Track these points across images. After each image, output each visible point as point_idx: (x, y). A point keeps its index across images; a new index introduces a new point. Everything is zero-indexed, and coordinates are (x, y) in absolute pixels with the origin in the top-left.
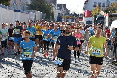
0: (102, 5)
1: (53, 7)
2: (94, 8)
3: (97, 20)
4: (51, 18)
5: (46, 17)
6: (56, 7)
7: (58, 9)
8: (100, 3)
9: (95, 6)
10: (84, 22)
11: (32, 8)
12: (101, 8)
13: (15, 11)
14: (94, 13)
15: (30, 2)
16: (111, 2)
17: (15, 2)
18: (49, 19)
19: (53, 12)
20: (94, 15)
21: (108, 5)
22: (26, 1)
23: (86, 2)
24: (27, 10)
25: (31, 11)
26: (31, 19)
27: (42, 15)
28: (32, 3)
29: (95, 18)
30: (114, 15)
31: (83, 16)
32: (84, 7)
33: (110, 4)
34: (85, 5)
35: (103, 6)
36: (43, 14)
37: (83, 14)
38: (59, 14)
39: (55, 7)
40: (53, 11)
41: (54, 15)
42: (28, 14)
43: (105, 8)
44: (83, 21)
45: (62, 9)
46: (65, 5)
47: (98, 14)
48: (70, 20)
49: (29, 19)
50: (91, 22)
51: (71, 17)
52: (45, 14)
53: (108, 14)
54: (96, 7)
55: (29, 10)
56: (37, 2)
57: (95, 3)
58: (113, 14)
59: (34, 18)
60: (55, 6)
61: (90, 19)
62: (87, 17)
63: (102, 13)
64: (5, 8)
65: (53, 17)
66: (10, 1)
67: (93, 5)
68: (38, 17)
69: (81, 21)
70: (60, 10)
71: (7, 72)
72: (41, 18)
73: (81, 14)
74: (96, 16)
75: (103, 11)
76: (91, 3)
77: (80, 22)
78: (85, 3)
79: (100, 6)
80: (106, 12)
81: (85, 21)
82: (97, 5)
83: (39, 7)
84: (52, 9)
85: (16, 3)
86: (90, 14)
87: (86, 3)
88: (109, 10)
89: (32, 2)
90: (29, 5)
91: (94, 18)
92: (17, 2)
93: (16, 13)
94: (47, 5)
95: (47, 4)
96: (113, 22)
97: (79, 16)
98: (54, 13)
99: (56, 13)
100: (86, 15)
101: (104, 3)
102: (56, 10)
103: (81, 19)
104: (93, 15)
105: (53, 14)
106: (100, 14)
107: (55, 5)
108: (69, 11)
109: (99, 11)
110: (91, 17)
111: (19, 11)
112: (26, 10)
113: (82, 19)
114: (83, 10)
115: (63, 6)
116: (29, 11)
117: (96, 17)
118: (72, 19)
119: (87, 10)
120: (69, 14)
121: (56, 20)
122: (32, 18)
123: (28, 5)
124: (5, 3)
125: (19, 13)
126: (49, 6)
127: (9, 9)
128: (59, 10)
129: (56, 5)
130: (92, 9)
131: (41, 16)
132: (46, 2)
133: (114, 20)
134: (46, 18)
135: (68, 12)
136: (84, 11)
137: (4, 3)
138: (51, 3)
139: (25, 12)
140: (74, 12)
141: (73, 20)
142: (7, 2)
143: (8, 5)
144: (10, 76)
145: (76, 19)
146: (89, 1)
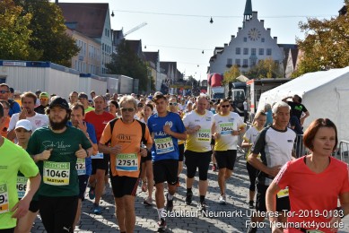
0: (242, 64)
1: (150, 66)
2: (228, 70)
4: (149, 89)
5: (139, 87)
6: (158, 69)
7: (161, 72)
8: (238, 61)
9: (229, 66)
10: (210, 95)
11: (113, 69)
12: (241, 69)
13: (82, 75)
14: (228, 78)
15: (109, 60)
16: (259, 57)
17: (81, 60)
18: (145, 90)
19: (152, 78)
20: (228, 81)
21: (254, 64)
23: (212, 58)
24: (104, 75)
27: (131, 82)
28: (114, 61)
29: (230, 89)
30: (265, 83)
31: (208, 84)
32: (209, 68)
33: (257, 61)
34: (211, 65)
35: (245, 66)
36: (133, 80)
37: (208, 80)
38: (163, 81)
39: (156, 69)
40: (152, 76)
41: (155, 83)
42: (105, 80)
43: (249, 68)
44: (208, 93)
45: (169, 72)
46: (174, 64)
47: (236, 81)
50: (222, 95)
51: (186, 87)
52: (137, 81)
53: (253, 80)
54: (232, 68)
55: (107, 73)
56: (123, 59)
57: (230, 60)
58: (262, 79)
59: (116, 88)
60: (156, 66)
61: (220, 90)
62: (214, 86)
63: (243, 78)
64: (63, 70)
65: (153, 87)
66: (72, 58)
67: (226, 63)
68: (125, 86)
69: (205, 93)
70: (166, 73)
72: (131, 87)
73: (204, 81)
75: (245, 75)
76: (223, 60)
77: (202, 95)
79: (239, 66)
80: (250, 77)
81: (212, 93)
82: (234, 63)
83: (125, 67)
84: (150, 71)
85: (83, 62)
86: (220, 80)
87: (212, 60)
88: (256, 73)
89: (114, 59)
90: (107, 65)
91: (227, 87)
92: (85, 58)
93: (84, 79)
94: (142, 65)
95: (140, 62)
96: (263, 96)
97: (201, 85)
98: (155, 79)
99: (158, 80)
100: (213, 83)
101: (245, 61)
102: (158, 74)
103: (205, 89)
104: (225, 81)
105: (153, 81)
106: (239, 81)
107: (156, 64)
108: (182, 75)
109: (238, 75)
110: (222, 86)
111: (89, 75)
112: (102, 75)
114: (207, 73)
115: (170, 67)
117: (231, 86)
118: (187, 90)
119: (215, 74)
122: (114, 89)
124: (63, 61)
125: (89, 79)
126: (145, 66)
127: (71, 72)
128: (163, 73)
129: (158, 64)
130: (225, 71)
131: (129, 84)
132: (140, 59)
133: (264, 91)
134: (139, 89)
135: (181, 78)
136: (210, 75)
137: (61, 60)
138: (148, 60)
139: (100, 78)
140: (191, 78)
141: (190, 92)
142: (67, 59)
143: (69, 65)
146: (219, 56)
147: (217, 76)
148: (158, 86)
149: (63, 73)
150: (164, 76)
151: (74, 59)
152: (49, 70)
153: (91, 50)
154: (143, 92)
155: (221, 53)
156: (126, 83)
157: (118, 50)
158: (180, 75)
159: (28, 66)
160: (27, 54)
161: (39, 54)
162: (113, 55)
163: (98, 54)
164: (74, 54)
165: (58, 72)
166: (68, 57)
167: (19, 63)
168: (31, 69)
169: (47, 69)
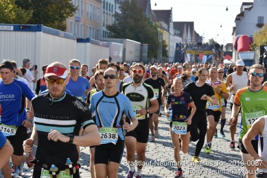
1: (164, 29)
2: (259, 30)
3: (265, 56)
4: (160, 56)
5: (148, 53)
6: (172, 31)
7: (175, 34)
9: (260, 25)
11: (117, 32)
13: (79, 40)
14: (258, 41)
15: (111, 21)
17: (77, 21)
18: (156, 57)
19: (164, 42)
20: (259, 45)
22: (103, 19)
23: (238, 16)
24: (105, 39)
25: (114, 39)
26: (115, 57)
27: (139, 48)
28: (117, 22)
29: (262, 54)
31: (234, 49)
32: (234, 28)
34: (237, 24)
36: (141, 45)
37: (234, 44)
38: (177, 45)
39: (168, 31)
40: (164, 39)
41: (167, 49)
42: (107, 46)
44: (233, 60)
45: (185, 34)
46: (191, 24)
48: (205, 58)
49: (110, 59)
50: (249, 62)
51: (205, 52)
52: (146, 46)
54: (263, 28)
55: (109, 37)
56: (128, 19)
57: (261, 19)
59: (121, 55)
60: (169, 27)
62: (241, 51)
64: (57, 35)
65: (165, 53)
66: (67, 19)
67: (256, 22)
68: (130, 52)
69: (229, 60)
70: (181, 35)
72: (138, 55)
73: (229, 45)
74: (264, 49)
76: (252, 19)
77: (226, 61)
78: (237, 19)
82: (266, 22)
83: (131, 30)
84: (162, 34)
85: (80, 23)
86: (248, 44)
87: (239, 18)
89: (117, 20)
90: (109, 27)
91: (258, 52)
92: (82, 19)
93: (82, 45)
94: (151, 26)
95: (149, 23)
97: (224, 49)
98: (167, 44)
99: (171, 44)
102: (171, 37)
103: (229, 55)
104: (255, 45)
105: (165, 46)
107: (168, 24)
108: (201, 38)
110: (251, 50)
111: (87, 40)
112: (102, 39)
113: (231, 56)
114: (233, 34)
115: (186, 27)
116: (107, 39)
117: (262, 50)
118: (208, 56)
119: (242, 35)
120: (200, 44)
121: (171, 60)
122: (118, 56)
123: (107, 27)
124: (56, 23)
125: (88, 44)
126: (155, 28)
127: (66, 37)
128: (177, 35)
129: (171, 25)
130: (254, 32)
131: (136, 50)
132: (149, 19)
134: (149, 56)
135: (199, 41)
136: (236, 38)
137: (53, 22)
138: (159, 20)
139: (101, 43)
140: (212, 41)
141: (211, 59)
142: (60, 21)
143: (63, 28)
145: (216, 57)
146: (247, 14)
147: (245, 38)
148: (172, 52)
149: (57, 38)
150: (179, 40)
151: (69, 21)
152: (40, 34)
153: (89, 9)
154: (153, 59)
155: (250, 9)
156: (133, 49)
157: (122, 8)
158: (198, 38)
159: (15, 30)
160: (13, 16)
161: (27, 15)
162: (116, 15)
163: (98, 14)
164: (69, 14)
165: (50, 37)
166: (62, 18)
167: (5, 27)
168: (19, 33)
169: (37, 33)
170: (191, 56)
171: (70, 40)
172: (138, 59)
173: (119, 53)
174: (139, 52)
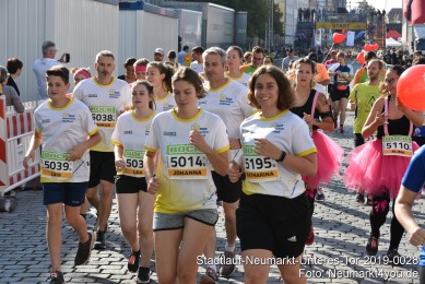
5: (248, 29)
10: (409, 44)
13: (124, 6)
18: (262, 35)
19: (276, 6)
24: (169, 3)
26: (187, 36)
27: (231, 19)
31: (405, 19)
36: (236, 14)
37: (405, 10)
40: (276, 2)
41: (282, 20)
42: (176, 16)
44: (403, 39)
48: (351, 37)
49: (180, 39)
51: (352, 26)
52: (244, 15)
59: (198, 32)
62: (419, 21)
65: (278, 28)
68: (215, 27)
69: (396, 39)
71: (106, 261)
72: (229, 31)
73: (395, 12)
77: (390, 42)
81: (414, 38)
93: (129, 14)
97: (387, 20)
98: (282, 10)
99: (289, 11)
100: (415, 15)
103: (396, 30)
105: (278, 15)
108: (344, 2)
111: (139, 6)
112: (164, 3)
113: (400, 32)
116: (177, 3)
118: (357, 32)
120: (342, 10)
121: (289, 41)
122: (193, 36)
125: (141, 13)
131: (226, 23)
134: (248, 34)
135: (340, 5)
139: (163, 10)
140: (365, 6)
141: (363, 38)
144: (119, 277)
145: (373, 34)
148: (290, 27)
154: (257, 39)
156: (220, 22)
170: (327, 32)
171: (108, 6)
172: (230, 40)
173: (195, 29)
174: (231, 26)
